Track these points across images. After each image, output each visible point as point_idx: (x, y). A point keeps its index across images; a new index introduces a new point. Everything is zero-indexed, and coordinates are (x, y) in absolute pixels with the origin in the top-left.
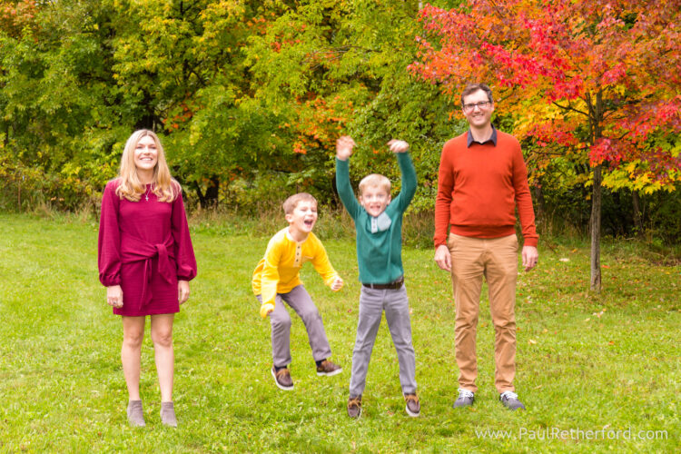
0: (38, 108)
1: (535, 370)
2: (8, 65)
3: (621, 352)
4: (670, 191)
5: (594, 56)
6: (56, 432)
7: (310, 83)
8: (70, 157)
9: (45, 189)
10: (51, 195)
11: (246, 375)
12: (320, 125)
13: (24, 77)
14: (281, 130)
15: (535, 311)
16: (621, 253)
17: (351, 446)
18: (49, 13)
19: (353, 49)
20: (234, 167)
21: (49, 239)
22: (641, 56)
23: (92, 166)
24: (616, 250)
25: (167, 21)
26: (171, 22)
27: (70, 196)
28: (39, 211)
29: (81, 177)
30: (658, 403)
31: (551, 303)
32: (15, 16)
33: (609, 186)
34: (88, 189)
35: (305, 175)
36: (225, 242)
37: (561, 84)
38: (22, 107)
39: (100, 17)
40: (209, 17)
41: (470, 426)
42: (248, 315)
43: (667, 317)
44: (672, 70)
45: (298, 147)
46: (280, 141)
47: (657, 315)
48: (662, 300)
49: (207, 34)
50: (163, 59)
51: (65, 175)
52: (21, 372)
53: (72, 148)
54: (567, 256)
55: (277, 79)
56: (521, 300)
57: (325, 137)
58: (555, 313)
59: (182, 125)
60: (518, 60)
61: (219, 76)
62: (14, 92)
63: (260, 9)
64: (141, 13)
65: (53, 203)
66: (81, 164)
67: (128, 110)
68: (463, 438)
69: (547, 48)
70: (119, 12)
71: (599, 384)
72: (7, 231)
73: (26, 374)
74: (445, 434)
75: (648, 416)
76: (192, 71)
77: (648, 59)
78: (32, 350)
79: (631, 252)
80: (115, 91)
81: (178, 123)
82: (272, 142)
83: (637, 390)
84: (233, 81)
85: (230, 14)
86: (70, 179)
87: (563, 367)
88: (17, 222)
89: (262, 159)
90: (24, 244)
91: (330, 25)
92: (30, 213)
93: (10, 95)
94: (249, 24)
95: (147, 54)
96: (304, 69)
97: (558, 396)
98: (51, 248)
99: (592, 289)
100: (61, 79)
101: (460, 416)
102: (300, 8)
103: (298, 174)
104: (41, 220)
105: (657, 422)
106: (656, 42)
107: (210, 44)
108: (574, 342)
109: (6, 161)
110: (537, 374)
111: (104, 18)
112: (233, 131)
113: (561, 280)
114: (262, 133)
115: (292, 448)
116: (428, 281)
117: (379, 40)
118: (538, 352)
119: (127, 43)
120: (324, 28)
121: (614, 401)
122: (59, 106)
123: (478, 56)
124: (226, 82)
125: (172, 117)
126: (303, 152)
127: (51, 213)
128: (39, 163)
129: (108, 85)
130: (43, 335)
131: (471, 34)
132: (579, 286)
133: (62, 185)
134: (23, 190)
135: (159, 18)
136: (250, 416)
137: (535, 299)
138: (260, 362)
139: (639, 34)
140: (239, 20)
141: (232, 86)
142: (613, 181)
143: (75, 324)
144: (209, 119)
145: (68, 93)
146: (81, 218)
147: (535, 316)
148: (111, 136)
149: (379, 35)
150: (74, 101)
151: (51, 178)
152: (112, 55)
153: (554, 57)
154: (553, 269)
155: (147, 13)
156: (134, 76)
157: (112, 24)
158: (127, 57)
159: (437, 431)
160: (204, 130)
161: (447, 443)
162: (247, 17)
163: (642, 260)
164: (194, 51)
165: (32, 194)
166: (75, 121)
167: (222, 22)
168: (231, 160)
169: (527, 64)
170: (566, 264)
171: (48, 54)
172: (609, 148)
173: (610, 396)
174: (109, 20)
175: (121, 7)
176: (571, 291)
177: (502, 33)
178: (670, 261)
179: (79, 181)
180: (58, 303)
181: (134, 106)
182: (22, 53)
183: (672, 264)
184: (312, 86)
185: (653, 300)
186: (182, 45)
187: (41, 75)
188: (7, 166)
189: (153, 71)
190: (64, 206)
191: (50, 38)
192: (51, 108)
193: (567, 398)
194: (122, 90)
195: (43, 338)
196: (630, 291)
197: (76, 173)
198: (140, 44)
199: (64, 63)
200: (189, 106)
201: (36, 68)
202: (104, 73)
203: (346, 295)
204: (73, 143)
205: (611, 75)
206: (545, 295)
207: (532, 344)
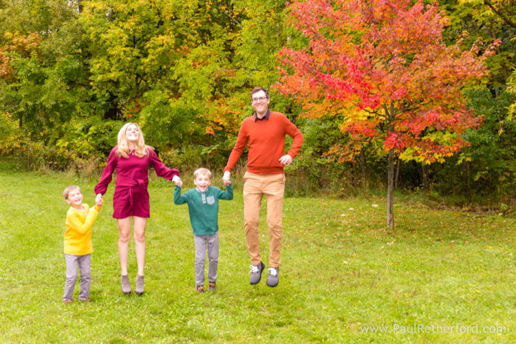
0: (41, 104)
1: (343, 282)
2: (21, 76)
3: (399, 270)
4: (442, 162)
5: (387, 82)
6: (39, 324)
7: (215, 90)
8: (61, 135)
9: (45, 156)
10: (49, 160)
11: (162, 285)
12: (223, 116)
13: (32, 83)
14: (198, 119)
15: (351, 241)
16: (411, 201)
17: (220, 333)
18: (48, 42)
19: (242, 69)
20: (168, 142)
21: (47, 190)
22: (417, 81)
23: (76, 141)
24: (408, 199)
25: (124, 49)
26: (128, 49)
27: (62, 160)
28: (41, 171)
29: (68, 148)
30: (415, 304)
31: (361, 235)
32: (26, 44)
33: (403, 159)
34: (73, 156)
35: (213, 148)
36: (161, 191)
37: (366, 99)
38: (30, 103)
39: (81, 45)
40: (152, 46)
41: (296, 320)
42: (168, 243)
43: (433, 246)
44: (436, 90)
45: (209, 130)
46: (197, 126)
47: (426, 244)
48: (432, 233)
49: (150, 57)
50: (122, 73)
51: (59, 147)
52: (21, 284)
53: (63, 130)
54: (377, 203)
55: (193, 88)
56: (343, 234)
57: (226, 124)
58: (363, 243)
59: (135, 115)
60: (339, 84)
61: (158, 84)
62: (25, 94)
63: (185, 41)
64: (108, 43)
65: (50, 165)
66: (69, 140)
67: (100, 105)
68: (290, 328)
69: (358, 76)
70: (94, 42)
71: (381, 292)
72: (20, 184)
73: (24, 284)
74: (280, 325)
75: (407, 314)
76: (142, 79)
77: (421, 83)
78: (29, 268)
79: (417, 200)
80: (91, 93)
81: (132, 113)
82: (192, 127)
83: (404, 296)
84: (167, 87)
85: (166, 45)
86: (61, 150)
87: (361, 280)
88: (27, 178)
89: (186, 137)
90: (30, 193)
91: (231, 51)
92: (36, 172)
93: (23, 95)
94: (178, 50)
95: (112, 70)
96: (211, 82)
97: (354, 300)
98: (47, 196)
99: (388, 226)
100: (55, 85)
101: (291, 314)
102: (209, 43)
103: (208, 148)
104: (43, 176)
105: (412, 318)
106: (426, 73)
107: (153, 63)
108: (371, 263)
109: (19, 138)
110: (343, 285)
111: (84, 45)
112: (167, 120)
113: (370, 220)
114: (186, 121)
115: (183, 334)
116: (286, 220)
117: (259, 63)
118: (347, 269)
119: (99, 63)
120: (226, 53)
121: (389, 304)
122: (54, 103)
123: (315, 81)
124: (163, 88)
125: (128, 110)
126: (212, 133)
127: (49, 172)
128: (42, 140)
129: (87, 89)
130: (37, 257)
131: (310, 66)
132: (381, 224)
133: (56, 153)
134: (31, 157)
135: (120, 47)
136: (161, 313)
137: (352, 232)
138: (172, 276)
139: (415, 68)
140: (171, 48)
141: (166, 91)
142: (406, 156)
143: (58, 249)
144: (152, 112)
145: (60, 94)
146: (68, 175)
147: (350, 244)
148: (88, 122)
149: (259, 60)
150: (64, 99)
151: (49, 149)
152: (89, 70)
153: (362, 82)
154: (366, 212)
155: (111, 43)
156: (103, 83)
157: (89, 50)
158: (99, 71)
159: (275, 323)
160: (149, 119)
161: (280, 331)
162: (177, 46)
163: (424, 206)
164: (142, 68)
165: (37, 159)
166: (64, 112)
167: (160, 49)
168: (165, 138)
169: (344, 86)
170: (376, 209)
171: (48, 69)
172: (397, 139)
173: (386, 300)
174: (87, 47)
175: (95, 39)
176: (376, 227)
177: (330, 65)
178: (442, 207)
179: (67, 151)
180: (48, 235)
181: (103, 103)
182: (31, 68)
183: (443, 209)
184: (216, 93)
185: (427, 234)
186: (135, 64)
187: (43, 83)
188: (21, 141)
189: (115, 80)
190: (58, 167)
191: (49, 59)
192: (49, 104)
193: (359, 301)
194: (95, 92)
195: (36, 259)
196: (413, 228)
197: (66, 145)
198: (107, 63)
199: (57, 75)
200: (139, 103)
201: (40, 78)
202: (84, 81)
203: (233, 229)
204: (64, 126)
205: (397, 94)
206: (359, 230)
207: (345, 264)
